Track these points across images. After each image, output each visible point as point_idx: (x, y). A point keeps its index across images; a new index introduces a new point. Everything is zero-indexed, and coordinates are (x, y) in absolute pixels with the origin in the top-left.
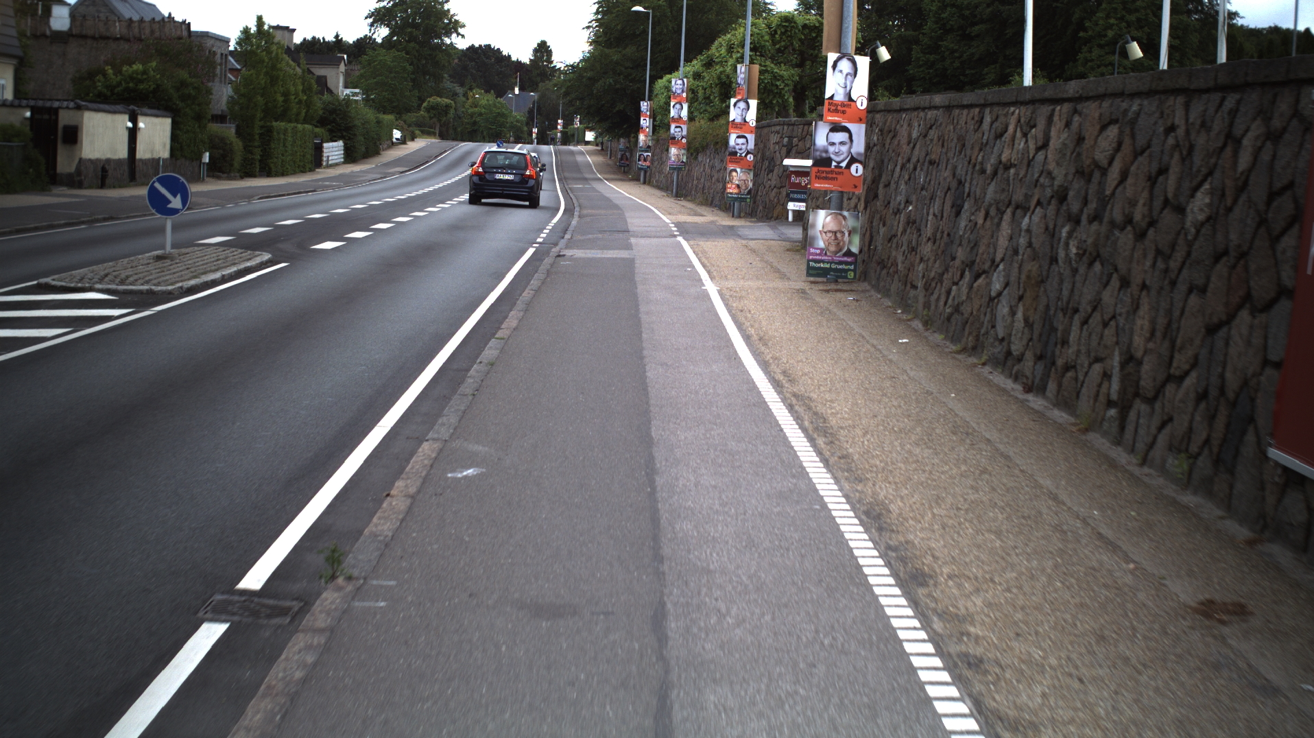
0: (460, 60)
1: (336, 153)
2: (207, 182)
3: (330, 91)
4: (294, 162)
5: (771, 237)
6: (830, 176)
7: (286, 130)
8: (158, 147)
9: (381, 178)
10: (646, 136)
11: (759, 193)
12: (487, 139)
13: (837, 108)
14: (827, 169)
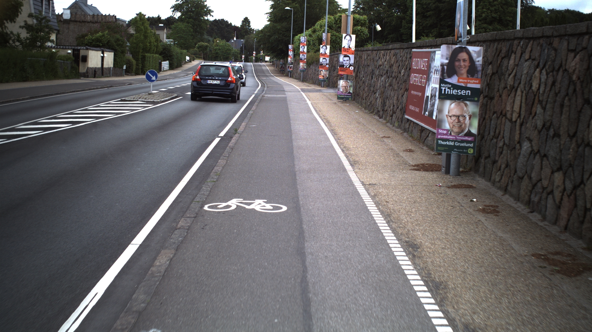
0: (210, 26)
1: (166, 66)
2: (125, 76)
3: (160, 40)
7: (150, 57)
8: (110, 63)
9: (187, 75)
10: (291, 59)
11: (331, 79)
12: (222, 60)
13: (346, 50)
14: (343, 68)
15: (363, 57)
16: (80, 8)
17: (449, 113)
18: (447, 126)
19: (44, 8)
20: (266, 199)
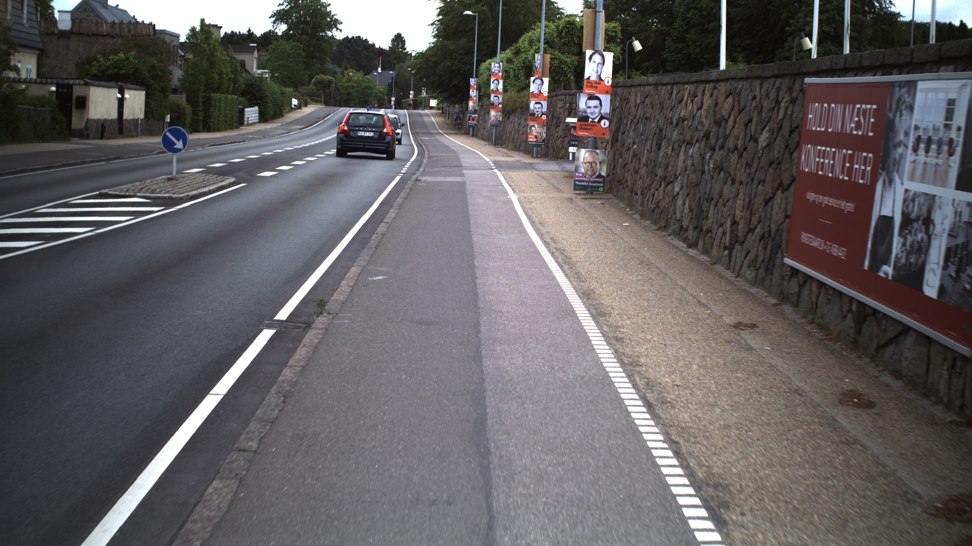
0: (338, 47)
1: (254, 115)
3: (246, 71)
4: (226, 121)
5: (557, 169)
7: (220, 99)
8: (137, 111)
9: (287, 133)
10: (474, 103)
11: (550, 141)
12: (358, 105)
14: (586, 123)
15: (632, 99)
16: (94, 11)
19: (25, 12)
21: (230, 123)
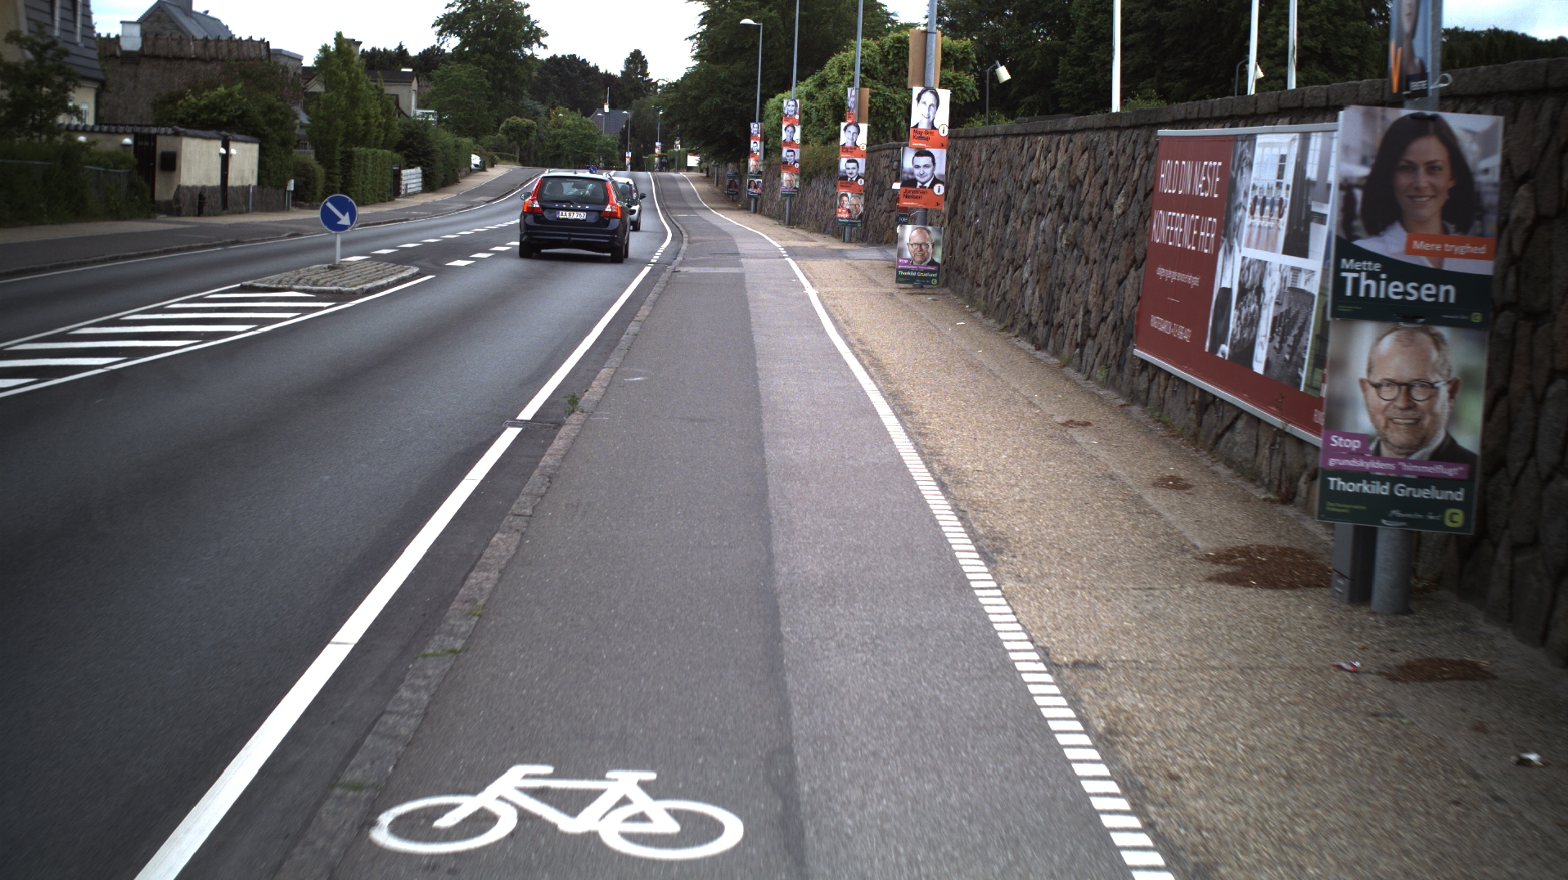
0: (540, 73)
1: (414, 181)
2: (292, 211)
3: (402, 112)
4: (374, 190)
5: (877, 257)
6: (916, 195)
7: (367, 156)
8: (247, 174)
9: (468, 208)
10: (757, 161)
11: (870, 218)
13: (921, 135)
14: (913, 189)
15: (975, 155)
17: (1369, 371)
18: (1364, 423)
20: (652, 768)
21: (381, 192)
